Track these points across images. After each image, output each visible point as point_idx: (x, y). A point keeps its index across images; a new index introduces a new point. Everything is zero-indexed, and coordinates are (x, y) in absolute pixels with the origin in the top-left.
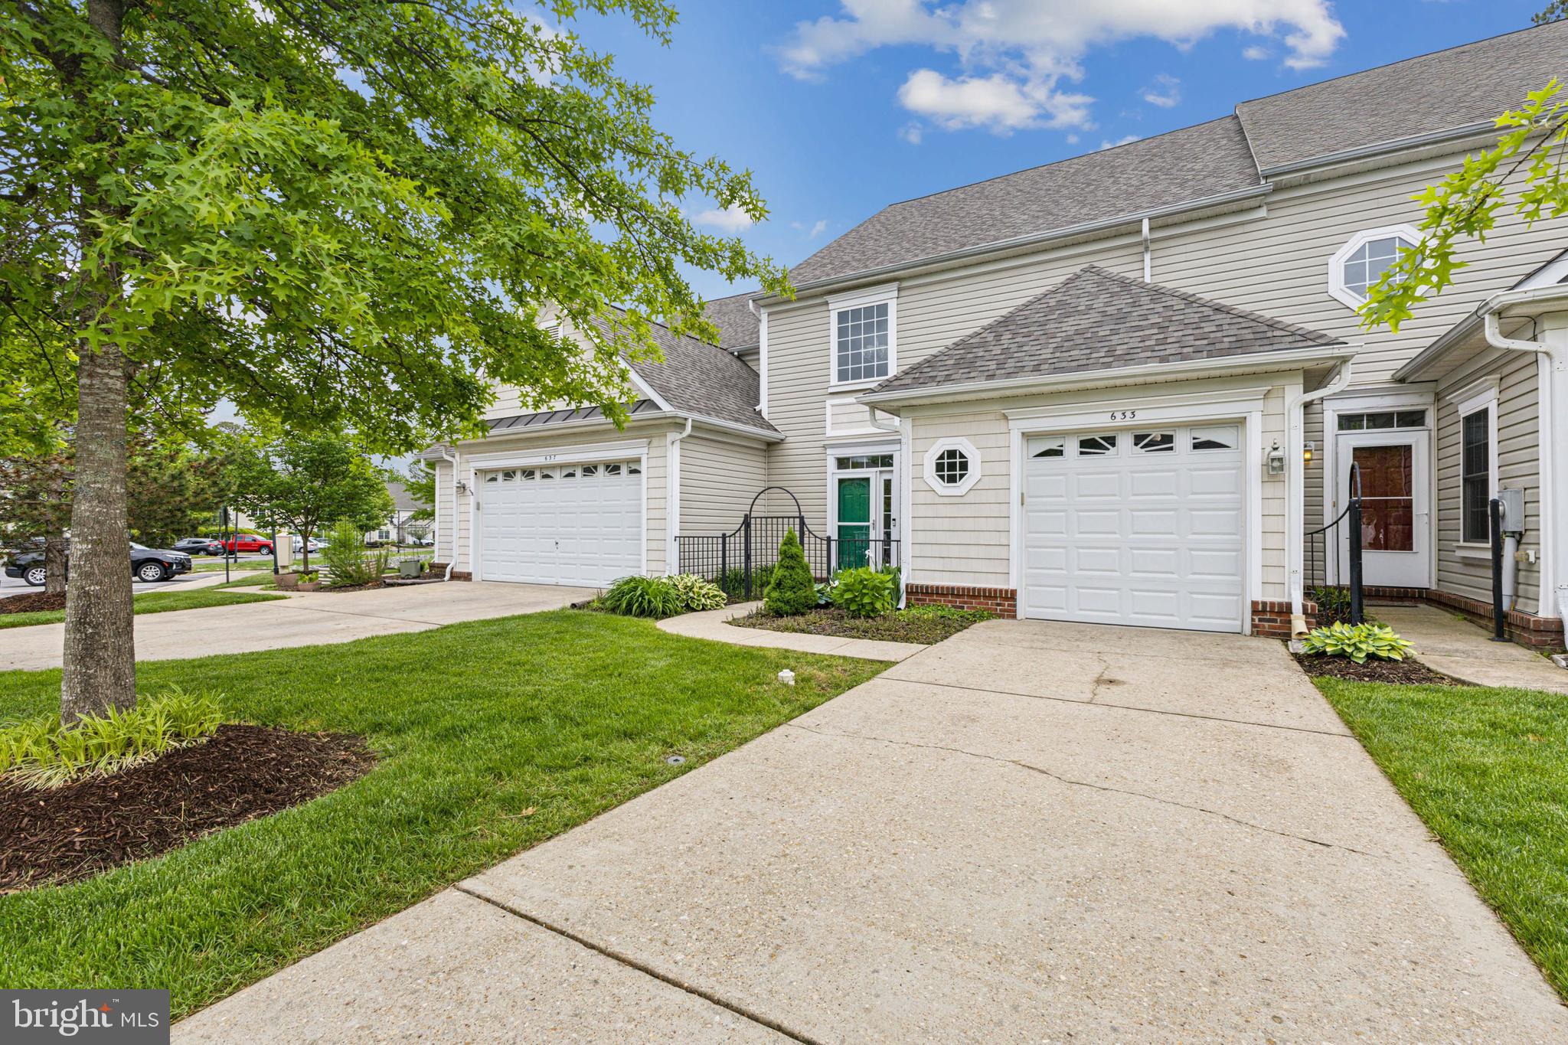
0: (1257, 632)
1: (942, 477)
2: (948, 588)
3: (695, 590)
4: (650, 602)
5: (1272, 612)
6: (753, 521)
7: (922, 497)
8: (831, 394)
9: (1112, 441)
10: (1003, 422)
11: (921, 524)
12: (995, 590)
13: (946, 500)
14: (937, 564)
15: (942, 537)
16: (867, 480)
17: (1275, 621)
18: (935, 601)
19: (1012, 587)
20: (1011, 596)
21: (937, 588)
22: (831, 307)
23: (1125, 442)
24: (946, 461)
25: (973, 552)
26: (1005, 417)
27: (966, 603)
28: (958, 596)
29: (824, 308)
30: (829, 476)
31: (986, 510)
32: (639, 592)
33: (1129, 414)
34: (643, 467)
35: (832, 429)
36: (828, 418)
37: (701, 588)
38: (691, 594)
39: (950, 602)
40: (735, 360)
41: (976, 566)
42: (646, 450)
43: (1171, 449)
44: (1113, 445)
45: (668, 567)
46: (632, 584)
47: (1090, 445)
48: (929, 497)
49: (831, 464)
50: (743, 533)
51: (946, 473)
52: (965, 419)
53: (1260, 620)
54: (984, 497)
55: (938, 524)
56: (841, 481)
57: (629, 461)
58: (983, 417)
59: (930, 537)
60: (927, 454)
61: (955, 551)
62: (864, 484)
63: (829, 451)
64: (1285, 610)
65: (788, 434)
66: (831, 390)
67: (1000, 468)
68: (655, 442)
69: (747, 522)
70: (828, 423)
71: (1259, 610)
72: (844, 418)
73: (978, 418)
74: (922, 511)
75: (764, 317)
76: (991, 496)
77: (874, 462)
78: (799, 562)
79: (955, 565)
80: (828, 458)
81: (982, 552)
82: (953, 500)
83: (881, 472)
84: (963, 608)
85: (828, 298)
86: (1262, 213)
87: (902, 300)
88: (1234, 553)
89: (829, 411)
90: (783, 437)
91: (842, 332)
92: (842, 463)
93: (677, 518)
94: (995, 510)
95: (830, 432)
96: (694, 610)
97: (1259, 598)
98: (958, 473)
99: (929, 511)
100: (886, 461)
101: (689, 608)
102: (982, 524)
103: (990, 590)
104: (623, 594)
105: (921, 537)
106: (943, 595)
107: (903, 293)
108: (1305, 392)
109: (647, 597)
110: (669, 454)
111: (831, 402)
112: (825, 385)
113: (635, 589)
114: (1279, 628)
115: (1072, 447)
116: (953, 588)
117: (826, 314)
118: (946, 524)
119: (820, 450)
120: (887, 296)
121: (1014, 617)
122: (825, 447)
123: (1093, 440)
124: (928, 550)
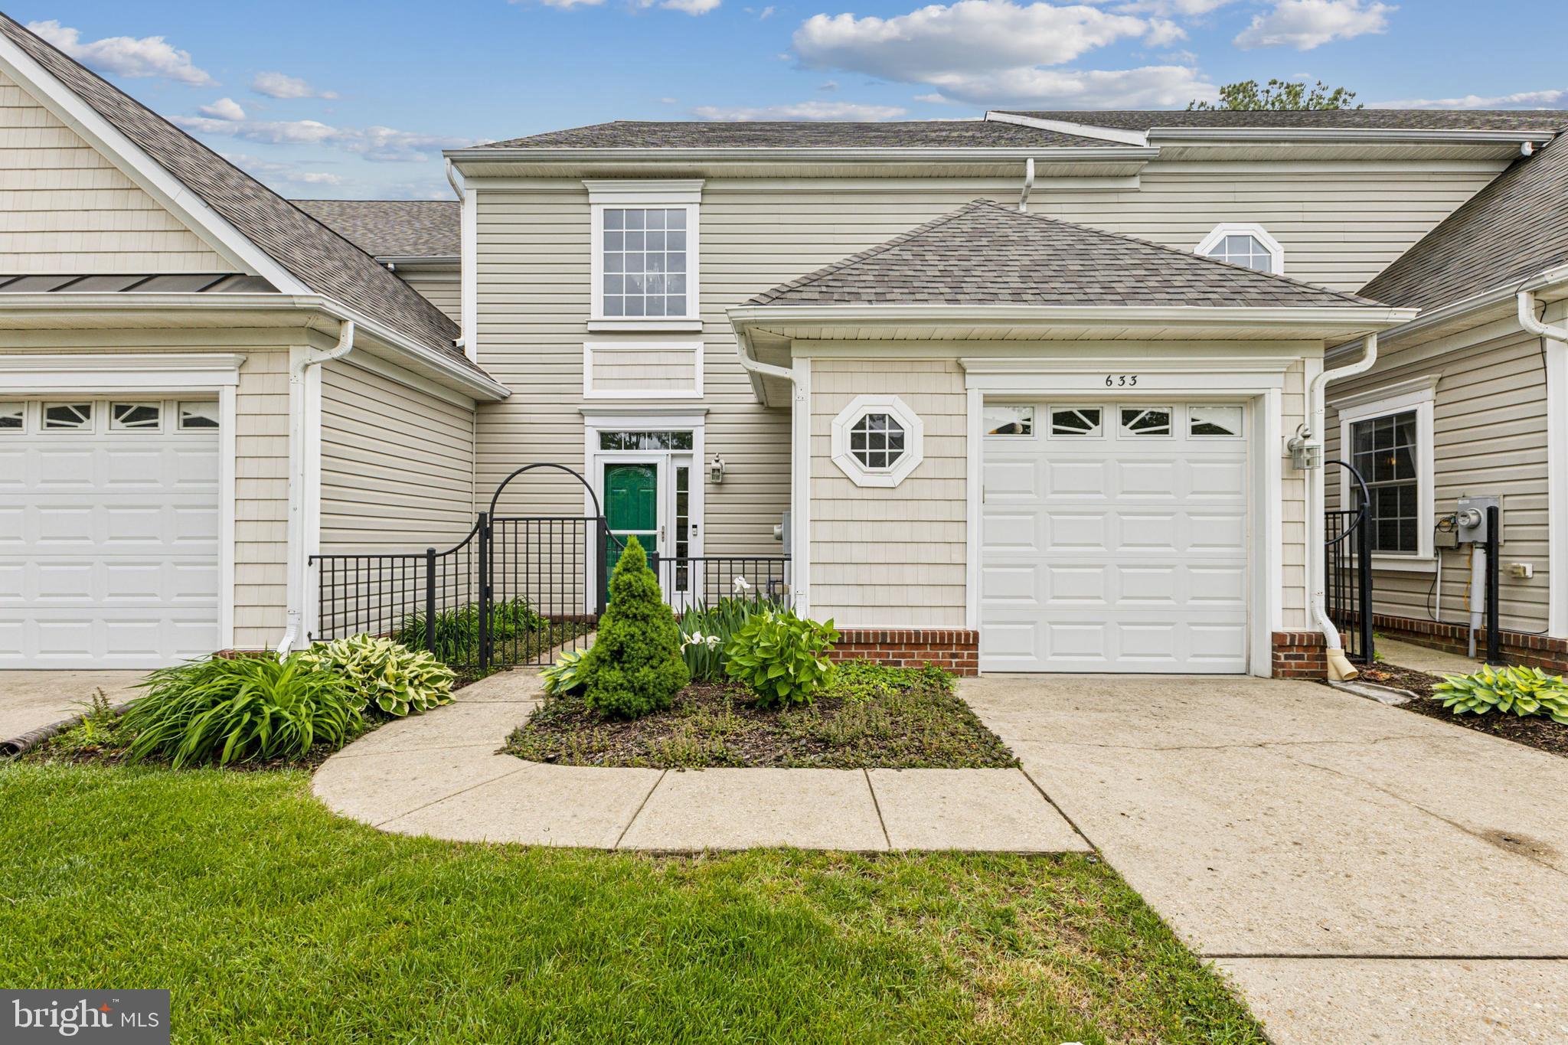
0: (1278, 671)
1: (861, 457)
2: (876, 634)
3: (390, 670)
4: (276, 720)
5: (1300, 646)
6: (497, 527)
7: (827, 489)
8: (592, 332)
9: (1094, 416)
10: (956, 379)
11: (825, 532)
12: (950, 634)
13: (867, 494)
14: (854, 596)
15: (858, 553)
16: (652, 467)
17: (1301, 657)
18: (853, 655)
19: (970, 628)
20: (970, 642)
21: (859, 634)
22: (592, 198)
23: (1111, 418)
24: (867, 431)
25: (910, 575)
26: (962, 371)
27: (903, 656)
28: (892, 645)
29: (581, 199)
30: (588, 458)
31: (927, 511)
32: (242, 700)
33: (1128, 379)
34: (226, 412)
35: (594, 387)
36: (587, 368)
37: (401, 666)
38: (382, 683)
39: (879, 655)
40: (391, 276)
41: (915, 596)
42: (233, 378)
43: (1166, 432)
44: (1096, 423)
45: (291, 620)
46: (220, 682)
47: (1066, 421)
48: (841, 488)
49: (592, 441)
50: (475, 547)
51: (868, 451)
52: (897, 367)
53: (1287, 657)
54: (925, 490)
55: (854, 532)
56: (609, 467)
57: (181, 401)
58: (926, 367)
59: (841, 553)
60: (837, 419)
61: (881, 575)
62: (649, 474)
63: (588, 420)
64: (1319, 643)
65: (515, 389)
66: (592, 327)
67: (953, 447)
68: (257, 363)
69: (484, 529)
70: (587, 378)
71: (1280, 643)
72: (615, 372)
73: (918, 367)
74: (826, 510)
75: (471, 197)
76: (937, 490)
77: (663, 439)
78: (658, 605)
79: (882, 596)
80: (587, 430)
81: (923, 575)
82: (877, 494)
83: (673, 456)
84: (898, 663)
85: (589, 184)
86: (1135, 183)
87: (706, 209)
88: (1238, 571)
89: (588, 358)
90: (506, 393)
91: (611, 242)
92: (608, 440)
93: (314, 521)
94: (944, 511)
95: (589, 392)
96: (391, 718)
97: (1280, 629)
98: (887, 451)
99: (842, 511)
100: (684, 440)
101: (378, 715)
102: (924, 532)
103: (942, 634)
104: (193, 710)
105: (826, 553)
106: (867, 645)
107: (709, 199)
108: (1326, 369)
109: (267, 710)
110: (295, 390)
111: (590, 345)
112: (585, 318)
113: (230, 693)
114: (1307, 666)
115: (1043, 422)
116: (884, 634)
117: (584, 209)
118: (866, 532)
119: (575, 418)
120: (685, 198)
121: (975, 673)
122: (581, 414)
123: (1071, 414)
124: (837, 574)
